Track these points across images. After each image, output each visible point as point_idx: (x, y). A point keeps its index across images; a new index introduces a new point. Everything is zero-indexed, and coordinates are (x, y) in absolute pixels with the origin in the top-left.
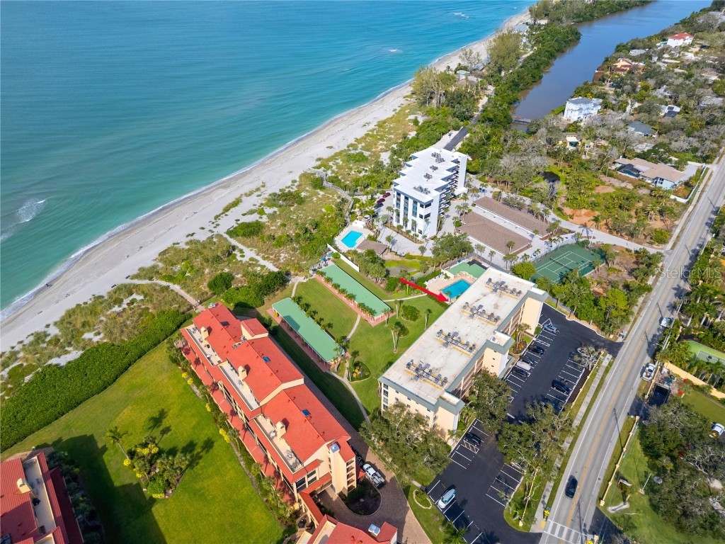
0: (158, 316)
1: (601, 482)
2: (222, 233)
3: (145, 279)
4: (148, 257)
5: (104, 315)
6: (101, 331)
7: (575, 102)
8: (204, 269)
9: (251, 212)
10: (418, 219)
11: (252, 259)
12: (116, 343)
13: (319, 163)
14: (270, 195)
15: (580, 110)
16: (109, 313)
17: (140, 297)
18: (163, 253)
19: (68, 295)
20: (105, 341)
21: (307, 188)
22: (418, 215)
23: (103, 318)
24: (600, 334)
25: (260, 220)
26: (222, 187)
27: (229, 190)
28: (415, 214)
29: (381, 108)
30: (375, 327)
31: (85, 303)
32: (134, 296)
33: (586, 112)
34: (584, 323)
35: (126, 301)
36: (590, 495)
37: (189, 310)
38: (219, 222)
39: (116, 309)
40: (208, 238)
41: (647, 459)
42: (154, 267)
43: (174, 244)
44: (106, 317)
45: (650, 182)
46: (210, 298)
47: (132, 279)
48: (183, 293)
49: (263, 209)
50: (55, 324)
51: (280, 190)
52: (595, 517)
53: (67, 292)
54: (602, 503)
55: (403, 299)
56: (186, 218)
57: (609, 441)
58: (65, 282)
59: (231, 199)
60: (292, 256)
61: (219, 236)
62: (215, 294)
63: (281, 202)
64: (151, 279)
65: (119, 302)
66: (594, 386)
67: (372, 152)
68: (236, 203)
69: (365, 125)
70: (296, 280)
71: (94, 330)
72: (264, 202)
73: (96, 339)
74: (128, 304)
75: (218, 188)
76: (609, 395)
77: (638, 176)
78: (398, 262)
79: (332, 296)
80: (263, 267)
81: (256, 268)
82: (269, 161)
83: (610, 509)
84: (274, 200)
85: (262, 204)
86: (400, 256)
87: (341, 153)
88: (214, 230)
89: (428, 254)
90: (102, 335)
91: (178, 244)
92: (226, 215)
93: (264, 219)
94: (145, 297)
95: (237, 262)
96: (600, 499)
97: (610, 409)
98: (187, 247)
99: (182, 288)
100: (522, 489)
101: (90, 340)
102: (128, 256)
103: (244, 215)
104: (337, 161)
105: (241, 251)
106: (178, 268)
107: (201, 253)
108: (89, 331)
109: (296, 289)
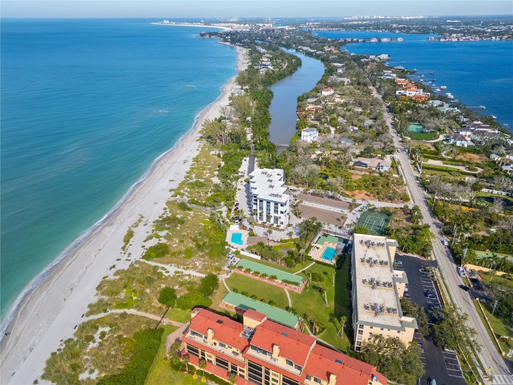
0: (134, 338)
1: (491, 341)
2: (138, 259)
3: (100, 312)
4: (87, 294)
5: (85, 354)
6: (93, 368)
7: (307, 131)
8: (144, 290)
9: (150, 238)
10: (279, 215)
11: (176, 272)
12: (116, 373)
13: (173, 193)
14: (154, 222)
15: (311, 135)
16: (88, 350)
17: (107, 329)
18: (99, 288)
19: (31, 350)
20: (103, 375)
21: (178, 212)
22: (279, 212)
23: (86, 357)
24: (422, 258)
25: (160, 242)
26: (107, 225)
27: (115, 227)
28: (276, 211)
29: (186, 149)
30: (302, 293)
31: (59, 350)
32: (101, 330)
33: (314, 136)
34: (410, 255)
35: (97, 336)
36: (494, 352)
37: (158, 325)
38: (129, 252)
39: (92, 345)
40: (130, 266)
41: (499, 320)
42: (101, 301)
43: (104, 278)
44: (89, 355)
45: (374, 169)
46: (167, 311)
47: (88, 316)
48: (141, 313)
49: (156, 233)
50: (43, 377)
51: (160, 217)
52: (507, 364)
53: (29, 346)
54: (504, 354)
55: (304, 270)
56: (95, 256)
57: (476, 317)
58: (17, 339)
59: (124, 233)
60: (203, 261)
61: (137, 262)
62: (169, 306)
63: (166, 225)
64: (105, 311)
65: (90, 339)
66: (444, 288)
67: (204, 179)
68: (130, 234)
69: (185, 163)
70: (222, 277)
71: (86, 369)
72: (153, 228)
73: (94, 376)
74: (100, 338)
75: (104, 227)
76: (455, 291)
77: (366, 167)
78: (279, 246)
79: (256, 281)
80: (189, 275)
81: (184, 278)
82: (130, 199)
83: (508, 355)
84: (161, 225)
85: (153, 230)
86: (278, 242)
87: (183, 183)
88: (129, 258)
89: (294, 236)
90: (97, 371)
91: (107, 277)
92: (131, 245)
93: (163, 241)
94: (111, 327)
95: (166, 278)
96: (500, 352)
97: (462, 299)
98: (117, 277)
99: (138, 310)
100: (462, 363)
101: (89, 379)
102: (65, 300)
103: (145, 241)
104: (185, 189)
105: (163, 268)
106: (122, 295)
107: (133, 279)
108: (82, 372)
109: (227, 285)
